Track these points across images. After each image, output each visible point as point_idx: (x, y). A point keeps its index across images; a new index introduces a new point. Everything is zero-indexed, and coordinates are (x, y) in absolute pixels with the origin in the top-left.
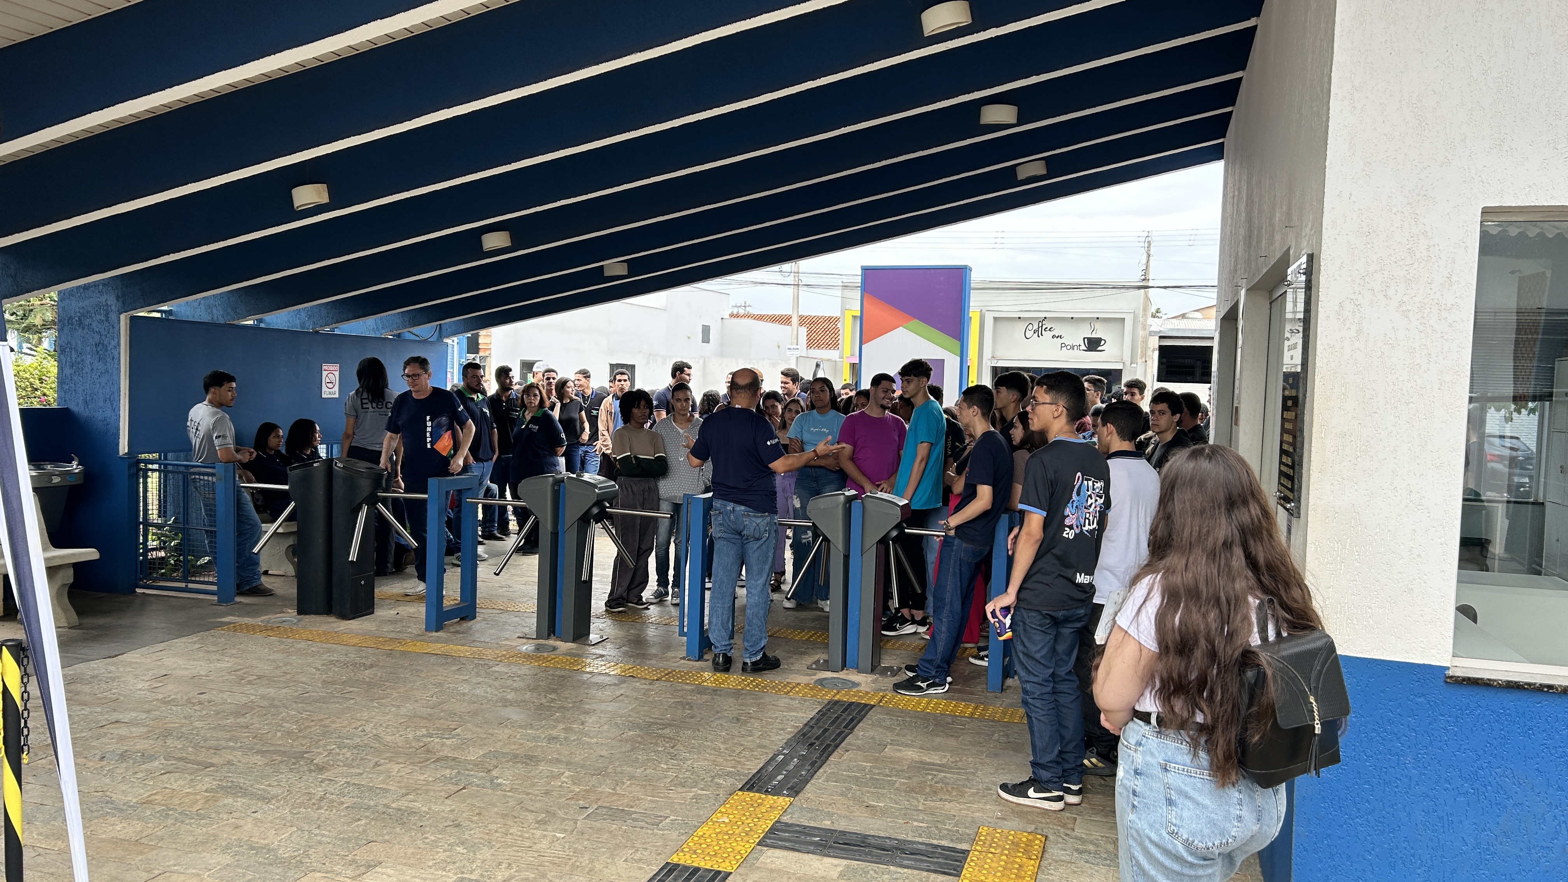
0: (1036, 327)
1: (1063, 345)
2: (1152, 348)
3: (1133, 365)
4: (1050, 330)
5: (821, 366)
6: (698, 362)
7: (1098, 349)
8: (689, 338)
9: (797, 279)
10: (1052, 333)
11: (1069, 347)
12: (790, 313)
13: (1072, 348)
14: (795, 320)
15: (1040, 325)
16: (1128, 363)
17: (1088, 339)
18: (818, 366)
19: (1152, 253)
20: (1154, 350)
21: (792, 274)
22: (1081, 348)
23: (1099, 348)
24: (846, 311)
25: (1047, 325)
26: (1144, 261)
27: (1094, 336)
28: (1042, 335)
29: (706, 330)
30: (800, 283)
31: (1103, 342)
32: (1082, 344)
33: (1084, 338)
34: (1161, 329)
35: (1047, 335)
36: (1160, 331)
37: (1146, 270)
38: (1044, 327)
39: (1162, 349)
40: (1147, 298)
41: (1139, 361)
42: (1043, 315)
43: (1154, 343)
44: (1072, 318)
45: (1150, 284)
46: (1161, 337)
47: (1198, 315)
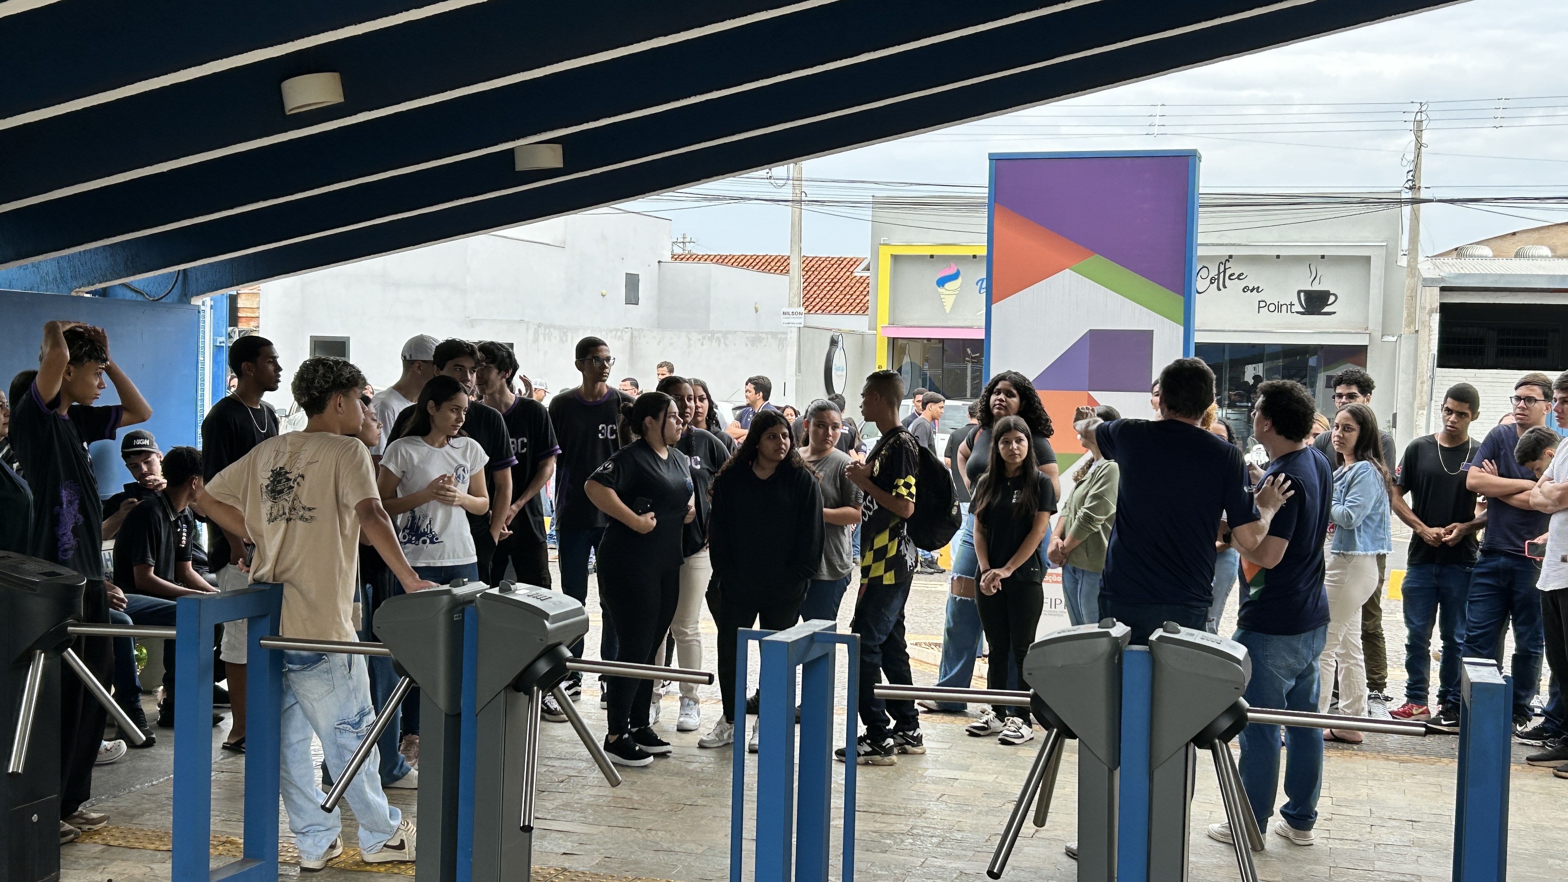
0: (1214, 273)
1: (1262, 304)
2: (1428, 308)
3: (1386, 339)
4: (1238, 278)
5: (840, 344)
6: (621, 338)
7: (1324, 310)
8: (603, 296)
9: (797, 191)
10: (1243, 284)
11: (1272, 308)
12: (786, 253)
13: (1279, 308)
14: (795, 265)
15: (1222, 269)
16: (1377, 334)
17: (1306, 292)
18: (834, 343)
19: (1424, 141)
20: (1431, 312)
21: (791, 182)
22: (1294, 309)
23: (1326, 309)
24: (882, 248)
25: (1234, 269)
26: (1411, 157)
27: (1316, 287)
28: (1225, 287)
29: (632, 282)
30: (804, 198)
31: (1332, 298)
32: (1296, 301)
33: (1299, 292)
34: (1442, 274)
35: (1234, 286)
36: (1442, 279)
37: (1416, 171)
38: (1228, 273)
39: (1445, 309)
40: (1415, 219)
41: (1405, 331)
42: (1226, 252)
43: (1433, 299)
44: (1278, 257)
45: (1424, 194)
46: (1443, 289)
47: (1486, 251)
